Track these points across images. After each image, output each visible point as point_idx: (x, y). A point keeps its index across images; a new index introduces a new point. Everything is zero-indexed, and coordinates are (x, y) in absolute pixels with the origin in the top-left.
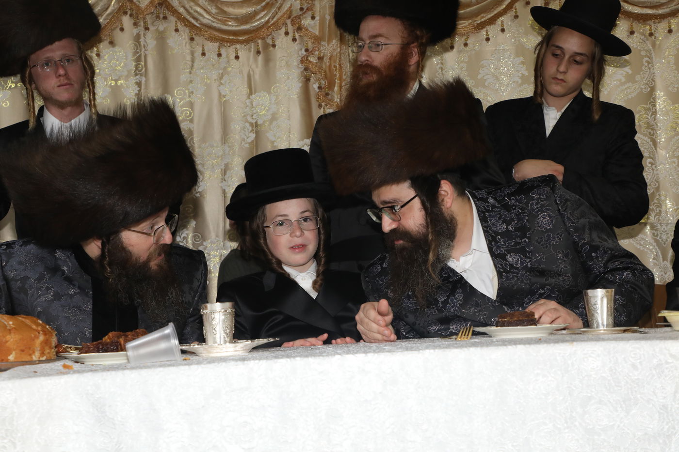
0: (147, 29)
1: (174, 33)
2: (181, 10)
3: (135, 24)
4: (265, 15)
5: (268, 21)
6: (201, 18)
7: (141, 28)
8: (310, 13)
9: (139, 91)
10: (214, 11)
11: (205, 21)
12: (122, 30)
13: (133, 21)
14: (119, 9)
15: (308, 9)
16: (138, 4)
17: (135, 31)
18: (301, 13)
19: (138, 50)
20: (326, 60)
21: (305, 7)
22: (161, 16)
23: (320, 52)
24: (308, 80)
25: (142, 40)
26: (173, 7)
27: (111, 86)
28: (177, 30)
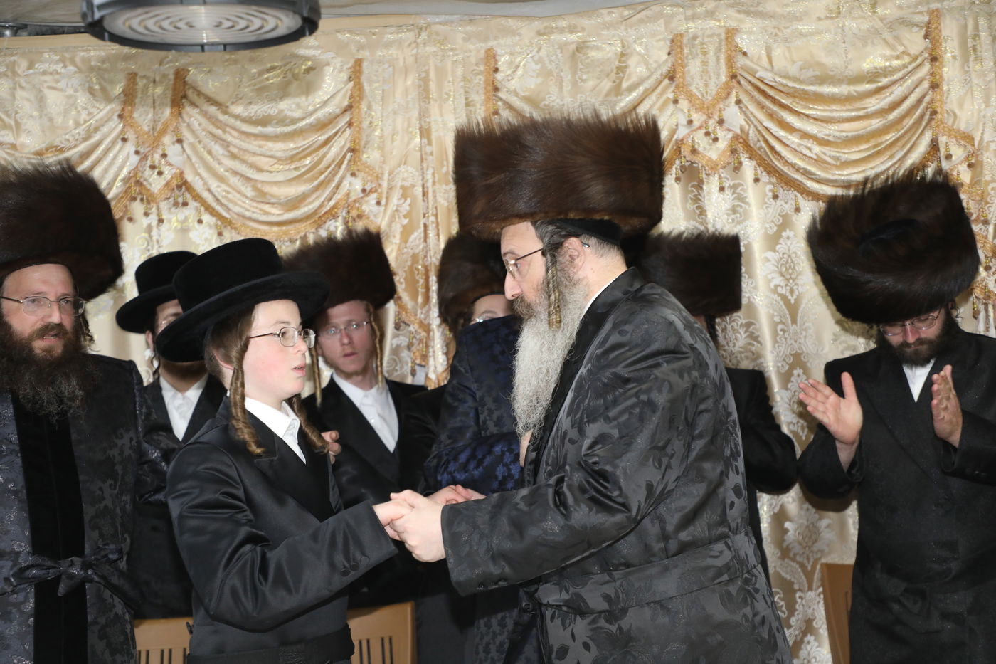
0: (161, 221)
1: (196, 224)
2: (206, 195)
3: (146, 214)
4: (317, 197)
5: (321, 206)
6: (230, 206)
7: (153, 219)
8: (374, 196)
10: (249, 192)
11: (237, 209)
12: (130, 219)
13: (144, 208)
14: (126, 192)
15: (372, 191)
16: (148, 187)
17: (146, 222)
18: (362, 195)
19: (150, 247)
21: (368, 188)
22: (180, 200)
25: (155, 232)
26: (194, 191)
28: (200, 222)
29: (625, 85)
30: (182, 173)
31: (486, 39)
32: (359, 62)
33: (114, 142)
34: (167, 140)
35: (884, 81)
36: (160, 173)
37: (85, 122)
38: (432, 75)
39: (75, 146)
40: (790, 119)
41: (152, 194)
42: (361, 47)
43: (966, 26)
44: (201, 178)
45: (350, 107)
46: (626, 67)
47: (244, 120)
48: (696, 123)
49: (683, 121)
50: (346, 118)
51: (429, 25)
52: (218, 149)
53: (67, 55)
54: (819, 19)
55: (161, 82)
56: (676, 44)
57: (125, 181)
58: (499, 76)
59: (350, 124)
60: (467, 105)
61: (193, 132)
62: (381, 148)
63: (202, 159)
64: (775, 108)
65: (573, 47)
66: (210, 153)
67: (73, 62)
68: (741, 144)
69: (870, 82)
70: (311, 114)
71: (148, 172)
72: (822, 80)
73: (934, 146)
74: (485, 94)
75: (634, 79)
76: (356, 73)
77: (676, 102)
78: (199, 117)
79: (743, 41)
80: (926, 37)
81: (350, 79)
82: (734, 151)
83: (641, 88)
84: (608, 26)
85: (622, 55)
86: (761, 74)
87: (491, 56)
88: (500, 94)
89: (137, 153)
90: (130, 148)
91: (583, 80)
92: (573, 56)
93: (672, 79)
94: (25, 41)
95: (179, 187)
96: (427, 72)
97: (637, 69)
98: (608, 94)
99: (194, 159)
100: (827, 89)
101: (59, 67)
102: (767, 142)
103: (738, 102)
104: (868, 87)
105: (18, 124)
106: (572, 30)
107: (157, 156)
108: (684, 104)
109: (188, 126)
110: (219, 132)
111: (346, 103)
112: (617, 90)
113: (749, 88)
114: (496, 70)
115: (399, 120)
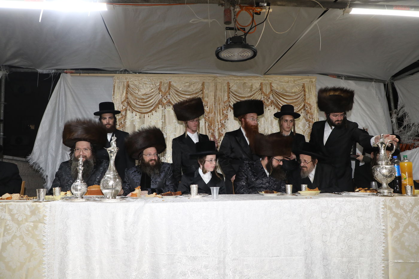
3: (162, 107)
7: (164, 108)
8: (207, 106)
9: (162, 124)
12: (159, 108)
13: (162, 106)
14: (158, 103)
15: (206, 105)
17: (162, 109)
19: (163, 113)
20: (210, 118)
22: (169, 105)
23: (209, 116)
24: (205, 123)
25: (164, 111)
26: (172, 103)
27: (155, 122)
29: (252, 90)
30: (170, 100)
31: (228, 80)
32: (204, 82)
33: (157, 94)
34: (168, 94)
35: (297, 93)
36: (166, 100)
37: (151, 90)
38: (218, 86)
39: (150, 94)
40: (281, 98)
41: (163, 103)
42: (205, 80)
43: (309, 86)
44: (173, 101)
45: (202, 90)
46: (253, 87)
47: (182, 91)
48: (265, 98)
49: (263, 97)
50: (201, 92)
51: (217, 77)
52: (177, 96)
53: (149, 78)
54: (285, 83)
55: (166, 83)
56: (261, 84)
57: (158, 101)
58: (230, 87)
59: (202, 93)
60: (224, 91)
61: (172, 93)
62: (208, 98)
63: (174, 98)
64: (279, 96)
65: (243, 83)
66: (175, 97)
67: (150, 79)
68: (272, 102)
69: (294, 93)
70: (195, 91)
71: (163, 99)
72: (286, 92)
73: (304, 105)
74: (227, 90)
75: (254, 89)
76: (203, 84)
77: (262, 94)
78: (173, 90)
79: (273, 85)
80: (303, 87)
81: (202, 85)
82: (271, 103)
83: (255, 91)
84: (249, 80)
85: (252, 85)
86: (276, 90)
87: (228, 83)
88: (230, 90)
89: (162, 96)
90: (160, 95)
91: (245, 89)
92: (243, 84)
93: (261, 90)
94: (140, 75)
95: (169, 102)
96: (217, 85)
97: (254, 87)
98: (250, 91)
99: (172, 98)
100: (287, 94)
101: (147, 80)
102: (277, 102)
103: (272, 95)
104: (295, 94)
105: (139, 90)
106: (243, 80)
107: (165, 97)
108: (263, 94)
109: (171, 92)
110: (177, 93)
111: (202, 89)
112: (251, 91)
113: (274, 92)
114: (229, 86)
115: (211, 93)
